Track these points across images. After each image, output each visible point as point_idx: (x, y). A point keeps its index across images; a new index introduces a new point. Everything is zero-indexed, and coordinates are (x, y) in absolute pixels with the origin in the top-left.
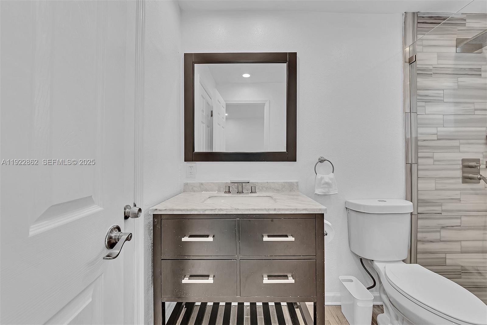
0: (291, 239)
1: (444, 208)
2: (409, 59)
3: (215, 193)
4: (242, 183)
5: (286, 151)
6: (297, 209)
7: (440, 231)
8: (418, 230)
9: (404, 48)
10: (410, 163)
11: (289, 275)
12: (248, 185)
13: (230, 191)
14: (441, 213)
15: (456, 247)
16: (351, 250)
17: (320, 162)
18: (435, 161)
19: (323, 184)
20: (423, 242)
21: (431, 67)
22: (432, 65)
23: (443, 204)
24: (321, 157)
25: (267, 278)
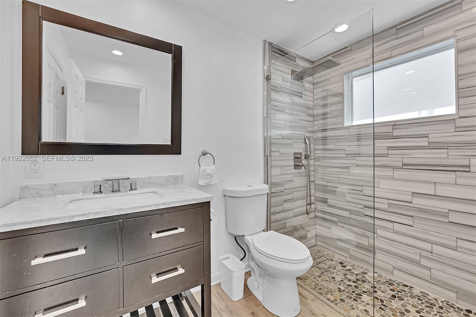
0: (181, 230)
1: (285, 187)
2: (267, 76)
3: (80, 195)
4: (119, 180)
5: (170, 144)
6: (186, 201)
7: (283, 204)
8: (271, 205)
9: (263, 68)
10: (267, 155)
11: (179, 267)
12: (126, 183)
13: (101, 191)
14: (284, 191)
15: (290, 213)
16: (227, 231)
17: (203, 155)
18: (281, 154)
19: (206, 175)
20: (274, 214)
21: (279, 86)
22: (279, 84)
23: (285, 184)
24: (204, 150)
25: (156, 277)
